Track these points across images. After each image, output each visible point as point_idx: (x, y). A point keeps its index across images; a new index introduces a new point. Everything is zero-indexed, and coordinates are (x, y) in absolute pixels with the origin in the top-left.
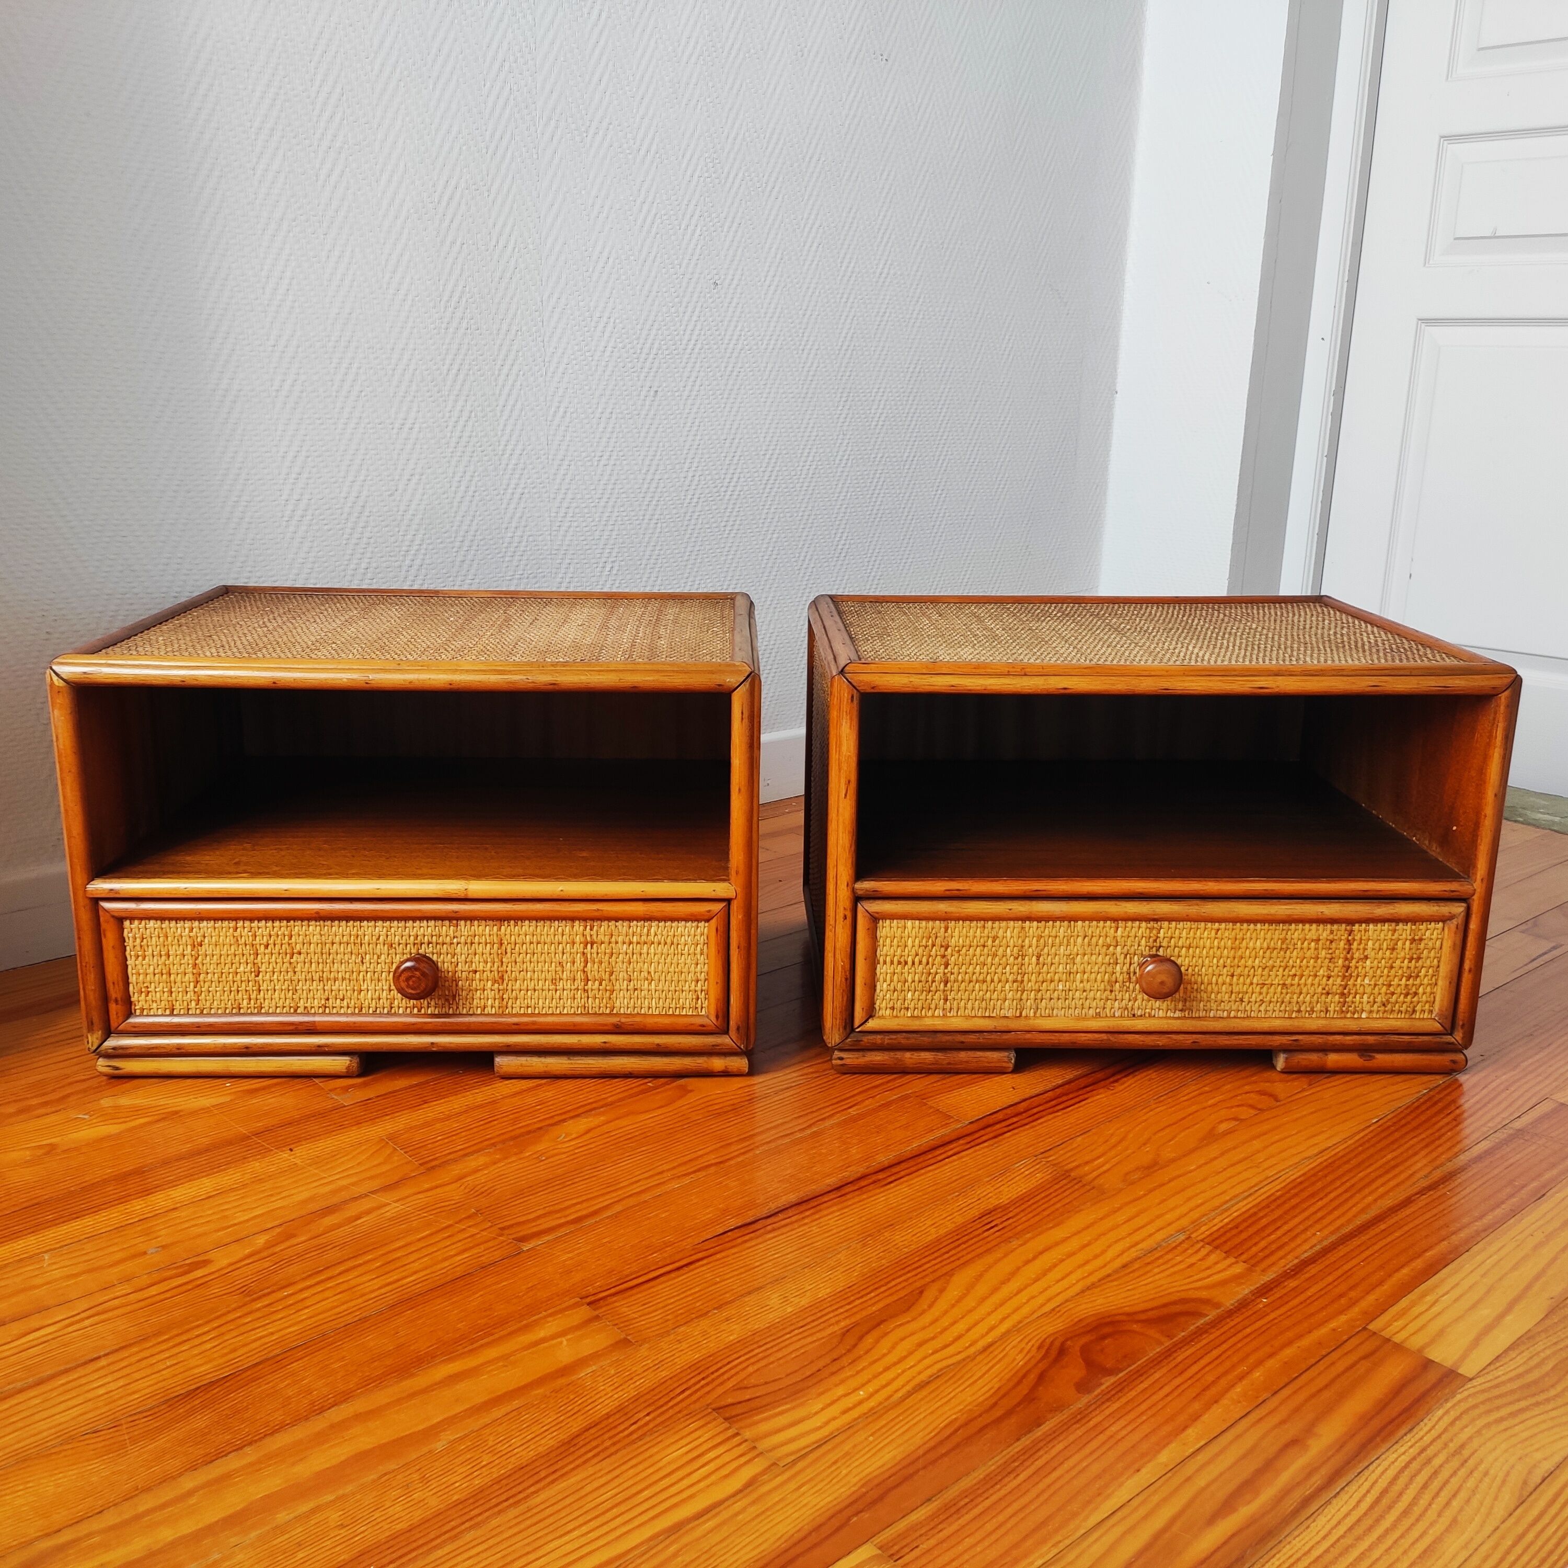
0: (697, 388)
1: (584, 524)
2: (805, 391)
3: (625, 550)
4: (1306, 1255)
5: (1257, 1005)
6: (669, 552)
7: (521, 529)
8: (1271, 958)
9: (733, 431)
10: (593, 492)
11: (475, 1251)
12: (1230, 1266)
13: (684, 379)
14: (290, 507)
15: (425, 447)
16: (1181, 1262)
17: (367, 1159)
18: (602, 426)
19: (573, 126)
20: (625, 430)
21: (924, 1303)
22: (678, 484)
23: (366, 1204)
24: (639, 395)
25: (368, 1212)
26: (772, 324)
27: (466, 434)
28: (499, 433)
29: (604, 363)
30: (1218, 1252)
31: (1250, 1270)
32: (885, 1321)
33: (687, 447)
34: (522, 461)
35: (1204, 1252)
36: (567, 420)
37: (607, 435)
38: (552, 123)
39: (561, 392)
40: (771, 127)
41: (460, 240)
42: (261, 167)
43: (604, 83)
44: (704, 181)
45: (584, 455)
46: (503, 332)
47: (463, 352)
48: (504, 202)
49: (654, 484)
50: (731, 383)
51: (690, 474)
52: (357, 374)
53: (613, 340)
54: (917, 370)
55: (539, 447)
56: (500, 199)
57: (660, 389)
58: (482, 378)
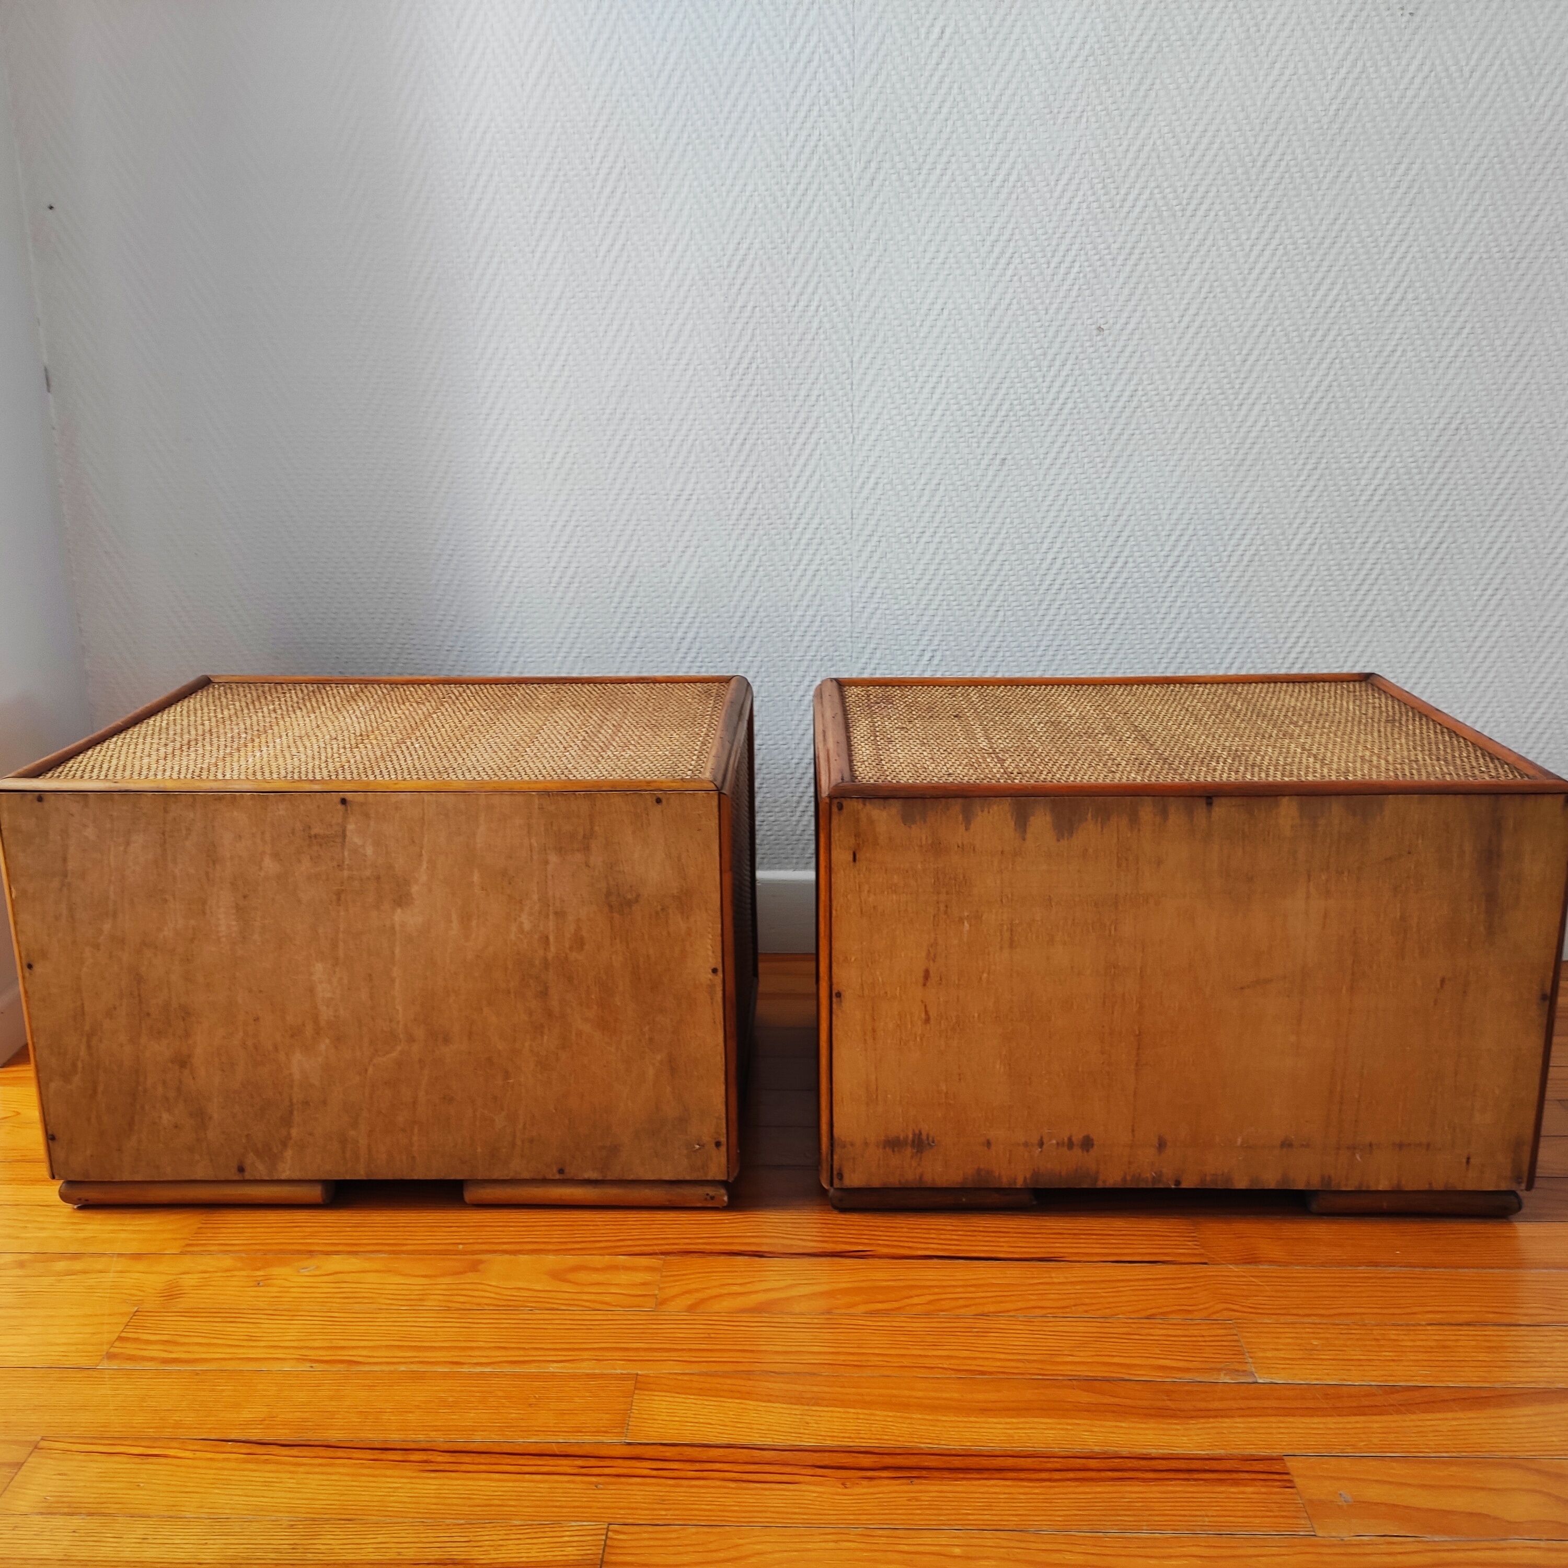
0: (1064, 455)
1: (896, 607)
2: (1240, 457)
3: (951, 638)
7: (814, 608)
9: (1119, 506)
10: (910, 572)
14: (557, 574)
15: (703, 519)
18: (925, 499)
19: (901, 165)
20: (957, 504)
22: (1030, 567)
24: (979, 464)
27: (751, 506)
28: (791, 505)
29: (930, 429)
33: (1047, 524)
34: (818, 536)
36: (879, 491)
37: (932, 510)
38: (873, 165)
39: (872, 460)
40: (1200, 128)
41: (751, 304)
42: (541, 248)
43: (945, 110)
44: (1088, 207)
45: (899, 530)
46: (801, 398)
47: (751, 420)
48: (807, 259)
49: (996, 566)
50: (1118, 448)
51: (1050, 556)
52: (632, 445)
53: (944, 402)
54: (1453, 426)
55: (841, 521)
56: (802, 257)
57: (1009, 457)
58: (773, 447)
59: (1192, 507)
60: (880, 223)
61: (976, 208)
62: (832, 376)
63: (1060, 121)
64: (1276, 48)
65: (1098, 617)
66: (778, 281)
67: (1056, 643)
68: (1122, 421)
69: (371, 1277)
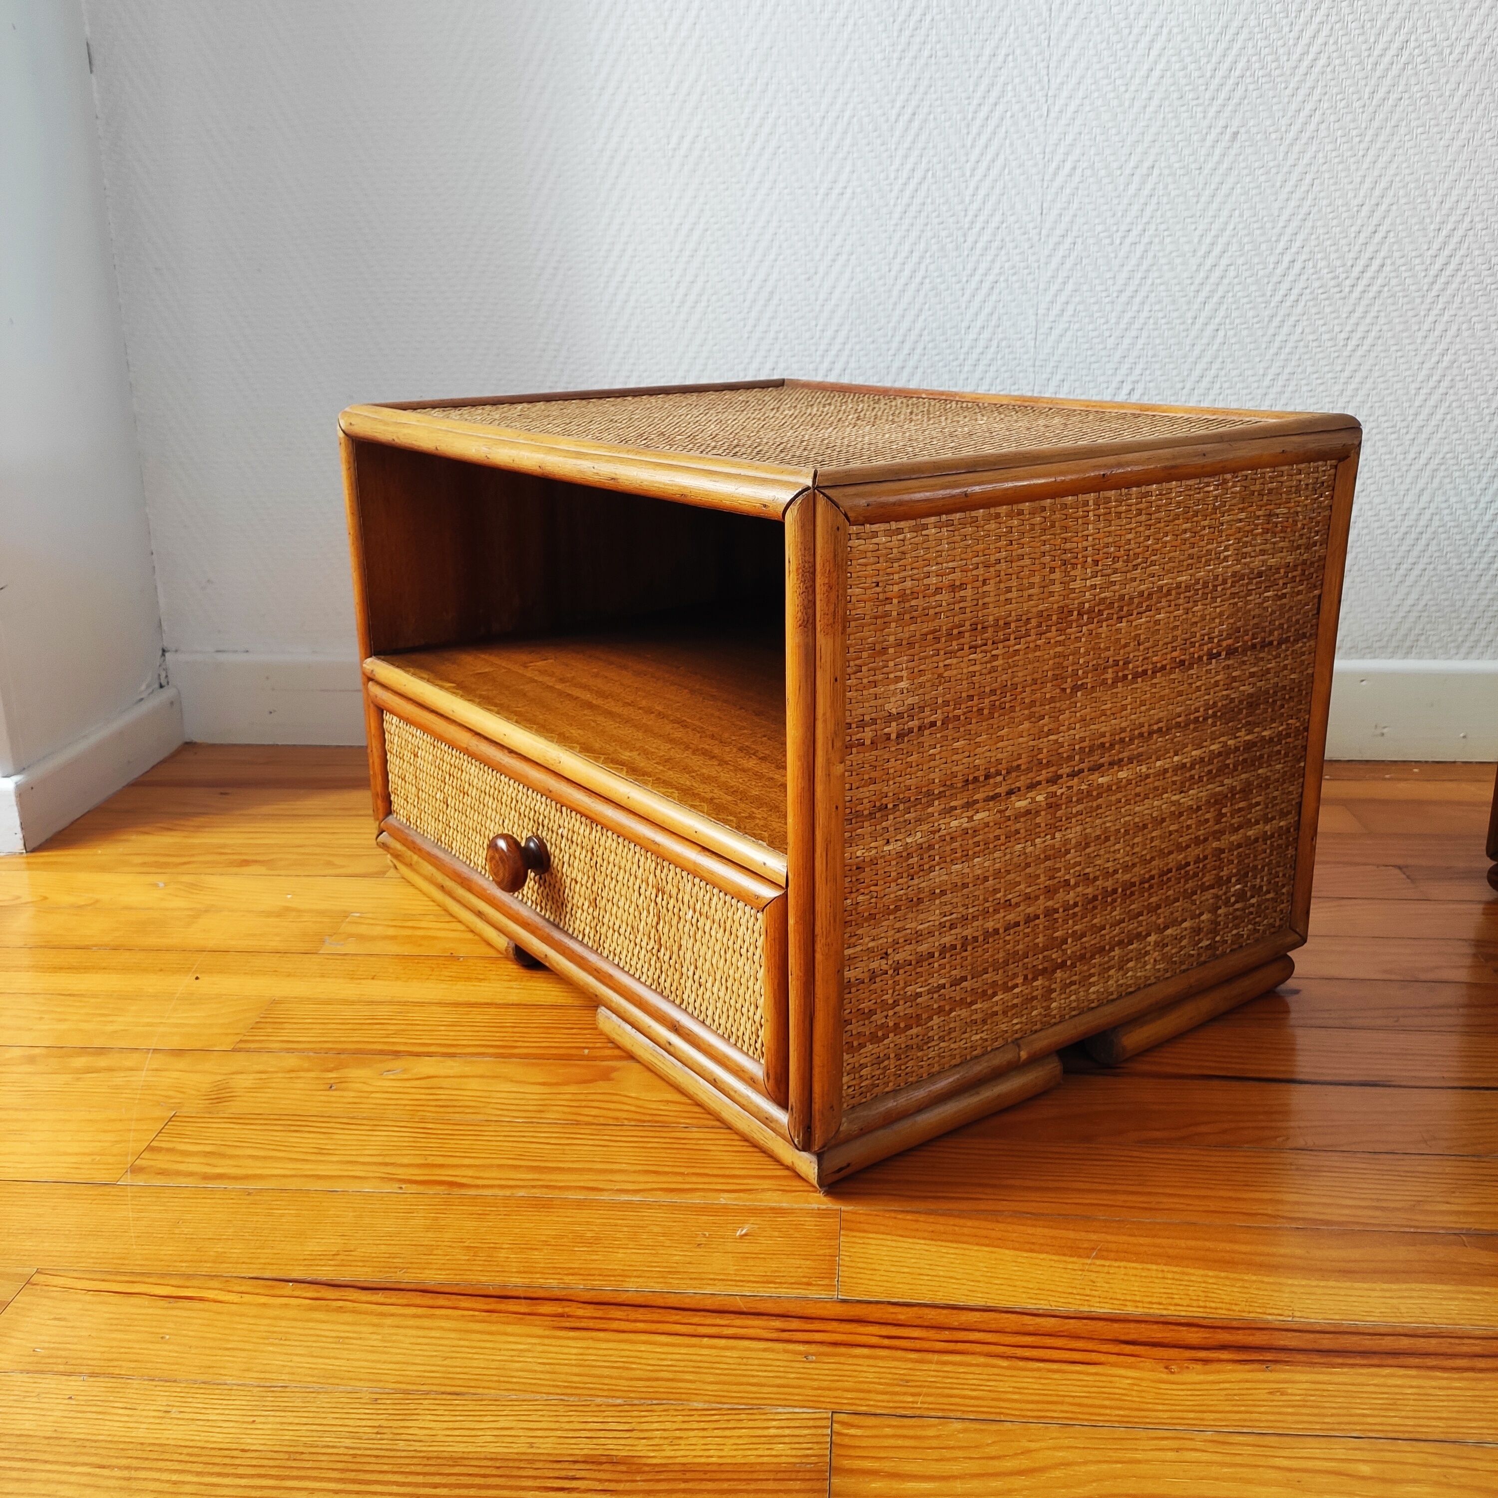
0: (1312, 127)
3: (1157, 366)
7: (991, 329)
9: (1377, 192)
10: (1110, 282)
14: (681, 291)
15: (859, 218)
18: (1133, 187)
20: (1173, 193)
22: (1261, 273)
24: (1204, 140)
27: (918, 200)
28: (967, 200)
29: (1145, 95)
33: (1284, 217)
34: (999, 238)
36: (1076, 178)
37: (1142, 201)
39: (1069, 138)
45: (1099, 228)
46: (985, 58)
47: (921, 89)
49: (1217, 273)
50: (1380, 116)
51: (1287, 258)
52: (775, 125)
53: (1164, 60)
55: (1028, 218)
57: (1243, 130)
58: (948, 124)
59: (1471, 192)
62: (1026, 28)
65: (1343, 335)
67: (1287, 371)
68: (1388, 81)
69: (474, 1084)
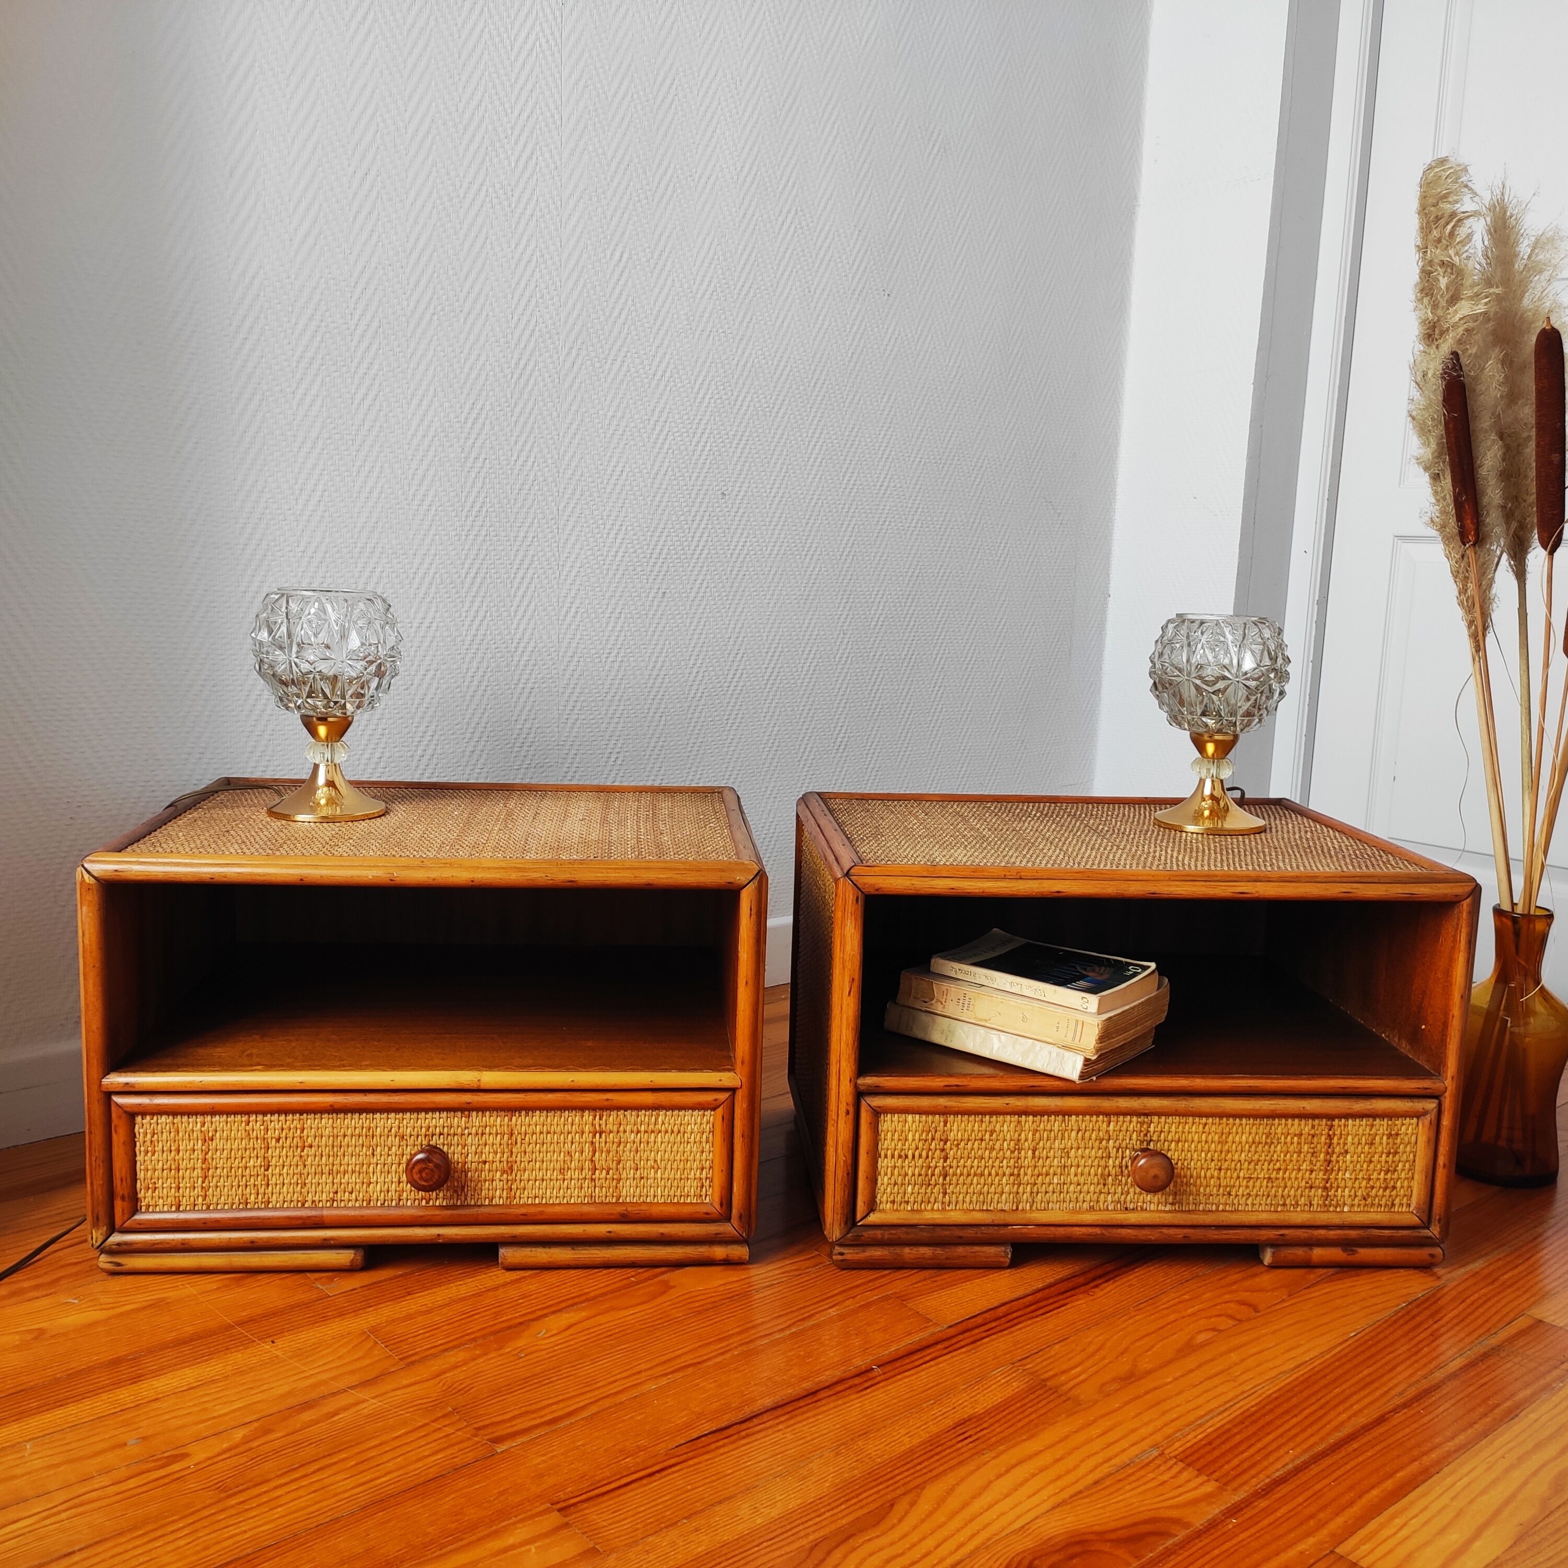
0: (703, 590)
1: (591, 717)
2: (806, 593)
3: (630, 741)
4: (1277, 1474)
5: (1244, 1199)
6: (672, 743)
7: (531, 721)
8: (1256, 1152)
10: (601, 687)
11: (449, 1452)
12: (1202, 1484)
13: (691, 582)
15: (441, 644)
16: (1153, 1479)
17: (348, 1352)
18: (611, 625)
19: (593, 354)
20: (633, 629)
21: (893, 1518)
22: (682, 680)
23: (343, 1400)
24: (648, 597)
25: (346, 1408)
26: (777, 532)
27: (482, 632)
28: (513, 632)
29: (615, 567)
30: (1191, 1469)
31: (1221, 1489)
32: (854, 1535)
33: (692, 645)
34: (534, 658)
35: (1176, 1469)
36: (578, 619)
37: (616, 634)
38: (574, 351)
39: (573, 593)
40: (779, 355)
41: (483, 456)
42: (301, 391)
43: (623, 316)
44: (715, 402)
45: (593, 651)
46: (520, 539)
47: (481, 557)
48: (525, 423)
49: (660, 680)
50: (735, 585)
51: (695, 670)
52: (380, 577)
53: (624, 546)
54: (916, 574)
55: (550, 645)
56: (522, 420)
57: (668, 591)
58: (499, 581)
59: (780, 630)
60: (579, 398)
61: (644, 394)
63: (696, 337)
64: (820, 305)
65: (725, 717)
66: (504, 438)
